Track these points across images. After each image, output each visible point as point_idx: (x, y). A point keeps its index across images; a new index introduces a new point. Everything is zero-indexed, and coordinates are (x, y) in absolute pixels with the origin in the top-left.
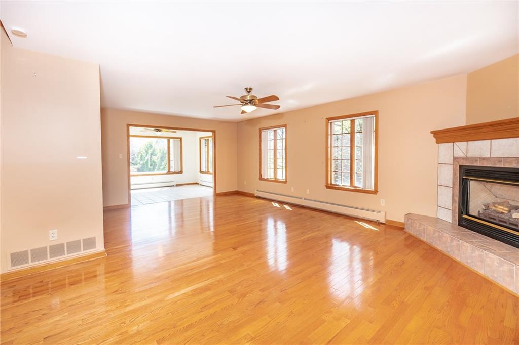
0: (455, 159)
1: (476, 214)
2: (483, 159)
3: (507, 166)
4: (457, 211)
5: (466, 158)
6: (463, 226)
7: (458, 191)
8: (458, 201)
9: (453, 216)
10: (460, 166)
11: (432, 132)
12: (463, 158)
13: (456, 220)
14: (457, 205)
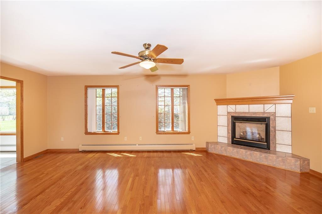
0: (228, 113)
1: (239, 138)
2: (245, 113)
3: (258, 116)
4: (231, 137)
5: (236, 112)
6: (235, 144)
7: (231, 128)
8: (231, 133)
9: (228, 140)
10: (232, 116)
11: (215, 100)
12: (234, 113)
13: (230, 142)
14: (231, 135)
